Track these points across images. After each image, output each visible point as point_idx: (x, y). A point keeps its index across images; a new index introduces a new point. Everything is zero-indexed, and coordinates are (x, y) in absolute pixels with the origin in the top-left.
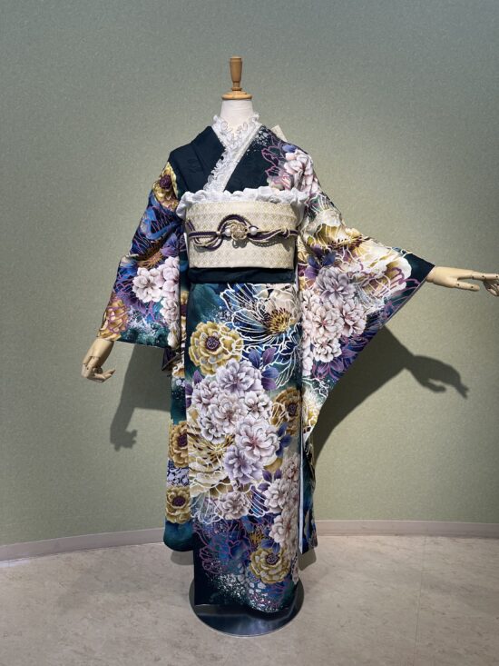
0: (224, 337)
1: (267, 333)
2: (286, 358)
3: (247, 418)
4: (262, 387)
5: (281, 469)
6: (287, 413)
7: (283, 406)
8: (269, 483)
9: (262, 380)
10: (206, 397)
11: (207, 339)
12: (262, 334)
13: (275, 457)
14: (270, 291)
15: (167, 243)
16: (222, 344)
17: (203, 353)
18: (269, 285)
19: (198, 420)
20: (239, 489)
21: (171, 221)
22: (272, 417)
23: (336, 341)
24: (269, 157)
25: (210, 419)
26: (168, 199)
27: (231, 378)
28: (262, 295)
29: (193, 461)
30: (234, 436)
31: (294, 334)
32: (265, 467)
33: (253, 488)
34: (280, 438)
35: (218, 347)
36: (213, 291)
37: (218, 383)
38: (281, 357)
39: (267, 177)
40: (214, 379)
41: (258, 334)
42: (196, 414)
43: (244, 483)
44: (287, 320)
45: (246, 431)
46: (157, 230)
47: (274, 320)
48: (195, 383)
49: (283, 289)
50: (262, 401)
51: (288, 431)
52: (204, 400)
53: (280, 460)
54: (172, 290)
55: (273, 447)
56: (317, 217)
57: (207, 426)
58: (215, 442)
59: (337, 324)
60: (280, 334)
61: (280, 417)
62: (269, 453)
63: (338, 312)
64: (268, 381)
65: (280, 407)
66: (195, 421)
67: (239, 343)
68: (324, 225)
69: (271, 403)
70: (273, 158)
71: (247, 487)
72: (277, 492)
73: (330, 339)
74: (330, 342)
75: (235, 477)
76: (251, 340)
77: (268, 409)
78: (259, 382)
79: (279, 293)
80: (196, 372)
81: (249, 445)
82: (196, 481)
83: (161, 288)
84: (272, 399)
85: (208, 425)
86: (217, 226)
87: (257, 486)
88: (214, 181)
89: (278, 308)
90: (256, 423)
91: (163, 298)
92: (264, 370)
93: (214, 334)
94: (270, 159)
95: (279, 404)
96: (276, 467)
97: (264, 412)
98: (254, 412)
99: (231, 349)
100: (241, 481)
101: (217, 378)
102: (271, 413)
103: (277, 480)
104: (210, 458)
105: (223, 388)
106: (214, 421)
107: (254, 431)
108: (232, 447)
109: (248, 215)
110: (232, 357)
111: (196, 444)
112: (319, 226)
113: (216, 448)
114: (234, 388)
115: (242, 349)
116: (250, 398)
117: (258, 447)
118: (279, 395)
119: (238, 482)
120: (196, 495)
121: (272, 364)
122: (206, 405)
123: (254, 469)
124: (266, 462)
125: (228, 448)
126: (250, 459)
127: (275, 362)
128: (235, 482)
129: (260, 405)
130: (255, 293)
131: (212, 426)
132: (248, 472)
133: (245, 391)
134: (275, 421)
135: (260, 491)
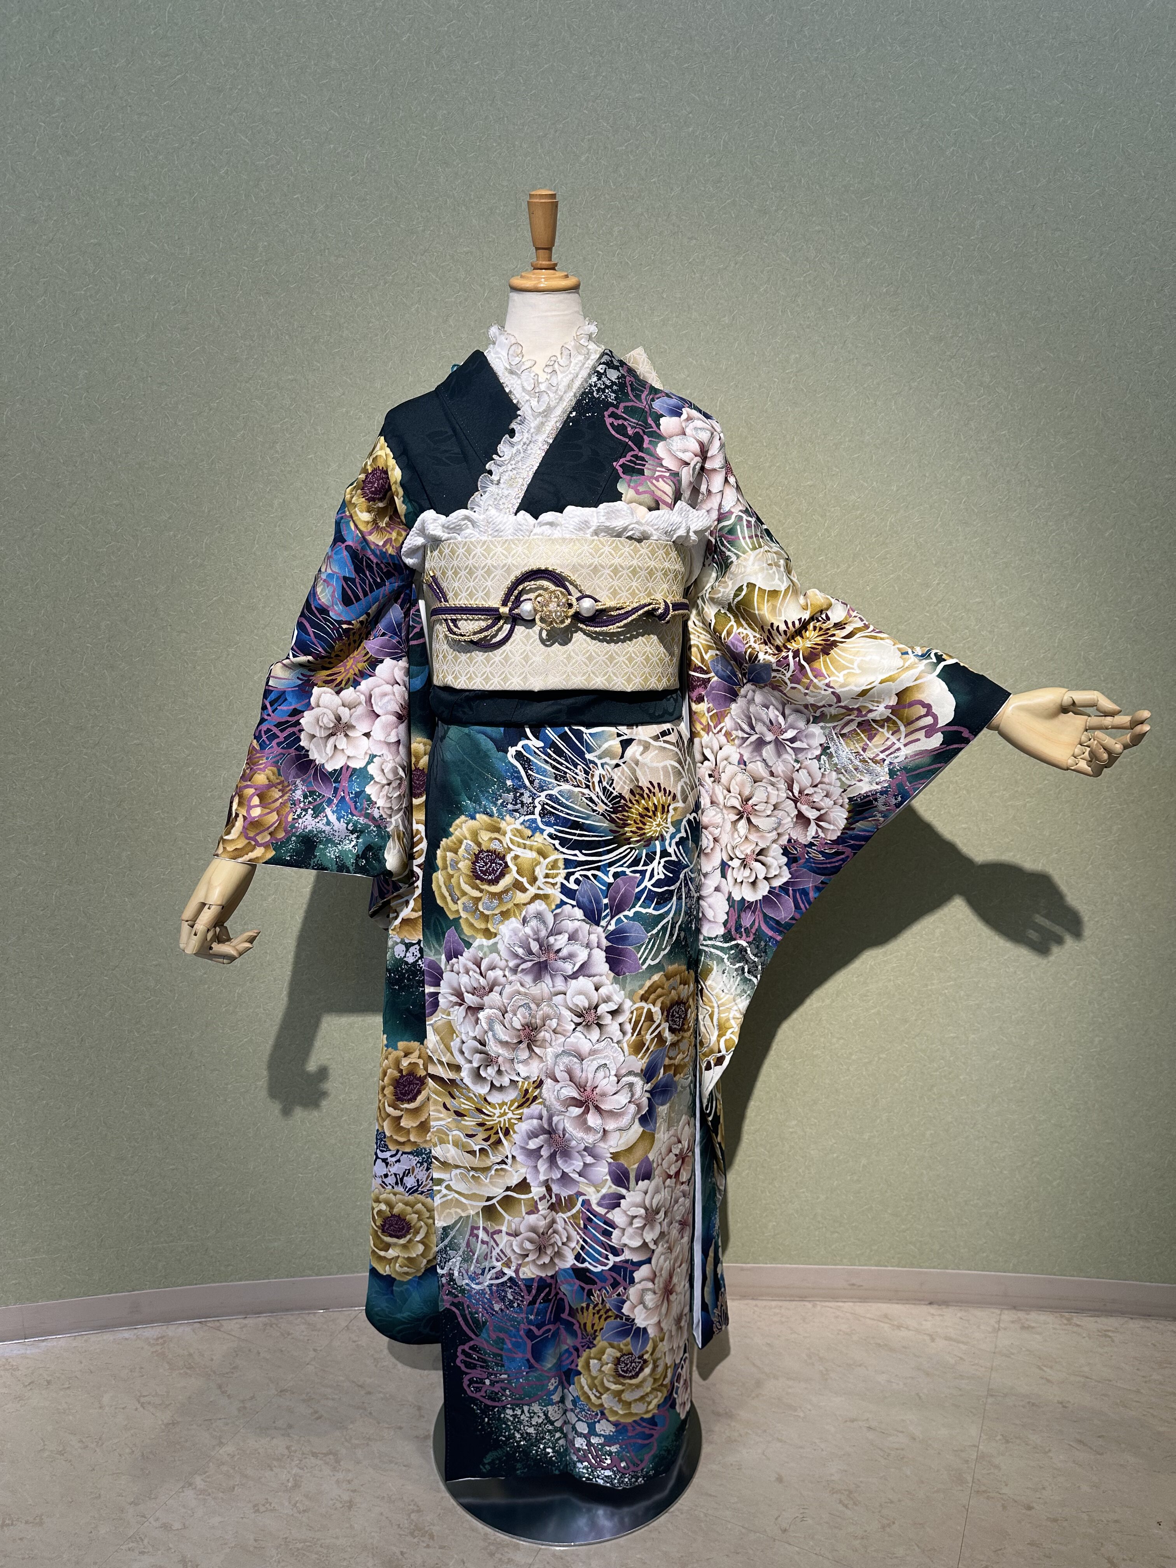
0: (519, 851)
1: (619, 840)
2: (663, 899)
3: (572, 1040)
4: (607, 966)
5: (651, 1156)
6: (665, 1025)
7: (656, 1010)
8: (623, 1191)
9: (608, 950)
10: (474, 991)
11: (477, 856)
12: (607, 843)
13: (637, 1129)
14: (626, 744)
15: (381, 627)
16: (514, 868)
17: (467, 888)
18: (623, 729)
19: (455, 1044)
20: (552, 1207)
21: (389, 575)
22: (630, 1038)
23: (776, 850)
24: (621, 429)
25: (483, 1044)
26: (383, 524)
27: (535, 946)
28: (607, 753)
29: (442, 1142)
30: (540, 1084)
31: (681, 842)
32: (615, 1156)
33: (586, 1203)
34: (648, 1087)
35: (502, 875)
36: (491, 745)
37: (502, 959)
38: (651, 896)
39: (618, 478)
40: (494, 949)
41: (599, 844)
42: (448, 1031)
43: (565, 1193)
44: (665, 809)
45: (569, 1072)
46: (358, 599)
47: (636, 810)
48: (449, 959)
49: (656, 738)
50: (607, 1000)
51: (667, 1068)
52: (470, 999)
53: (648, 1137)
54: (393, 739)
55: (632, 1108)
56: (733, 568)
57: (477, 1059)
58: (495, 1098)
59: (780, 814)
60: (649, 841)
61: (648, 1037)
62: (625, 1121)
63: (783, 786)
64: (620, 953)
65: (649, 1010)
66: (449, 1048)
67: (554, 865)
68: (751, 586)
69: (628, 1004)
70: (630, 431)
71: (571, 1202)
72: (642, 1211)
73: (762, 845)
74: (761, 852)
75: (542, 1178)
76: (582, 858)
77: (621, 1019)
78: (600, 956)
79: (647, 747)
80: (450, 933)
81: (577, 1103)
82: (448, 1187)
83: (367, 735)
84: (631, 996)
85: (478, 1055)
86: (501, 594)
87: (594, 1198)
88: (492, 488)
89: (644, 783)
90: (593, 1052)
91: (373, 757)
92: (612, 927)
93: (495, 846)
94: (625, 435)
95: (646, 1006)
96: (638, 1154)
97: (613, 1027)
98: (588, 1026)
99: (533, 880)
100: (555, 1189)
101: (501, 947)
102: (628, 1028)
103: (643, 1184)
104: (482, 1135)
105: (514, 971)
106: (493, 1048)
107: (588, 1071)
108: (536, 1108)
109: (574, 569)
110: (536, 897)
111: (449, 1101)
112: (740, 589)
113: (497, 1112)
114: (541, 969)
115: (560, 879)
116: (580, 993)
117: (597, 1108)
118: (648, 984)
119: (549, 1190)
120: (450, 1222)
121: (630, 913)
122: (474, 1010)
123: (589, 1160)
124: (616, 1143)
125: (525, 1111)
126: (577, 1136)
127: (637, 908)
128: (543, 1190)
129: (603, 1009)
130: (590, 750)
131: (489, 1061)
132: (573, 1166)
133: (567, 978)
134: (638, 1047)
135: (601, 1211)
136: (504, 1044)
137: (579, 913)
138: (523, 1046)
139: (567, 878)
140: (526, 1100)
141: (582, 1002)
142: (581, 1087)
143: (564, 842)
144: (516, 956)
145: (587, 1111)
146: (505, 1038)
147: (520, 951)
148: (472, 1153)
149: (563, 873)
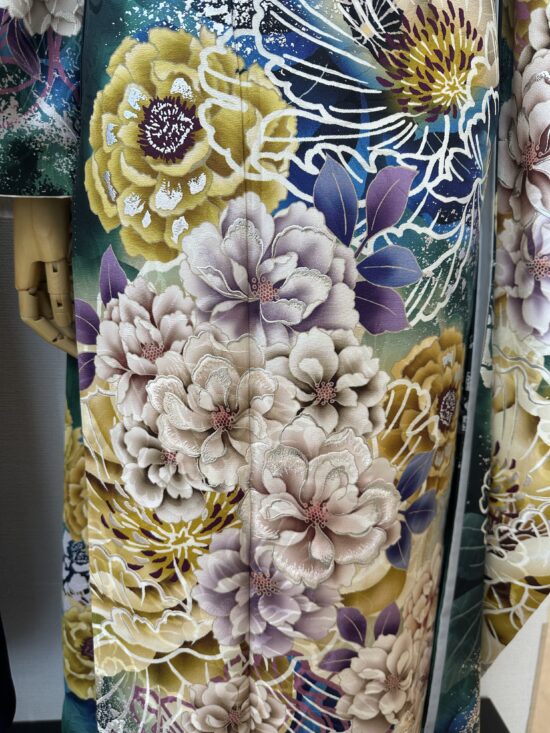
0: (219, 99)
5: (400, 603)
6: (434, 421)
8: (357, 648)
16: (209, 131)
20: (248, 672)
65: (413, 392)
72: (381, 675)
103: (385, 640)
124: (350, 581)
136: (187, 434)
137: (317, 217)
138: (216, 436)
139: (301, 152)
140: (218, 520)
141: (313, 368)
142: (303, 501)
143: (299, 86)
144: (209, 289)
145: (311, 536)
146: (189, 425)
147: (216, 282)
148: (137, 590)
149: (295, 142)
